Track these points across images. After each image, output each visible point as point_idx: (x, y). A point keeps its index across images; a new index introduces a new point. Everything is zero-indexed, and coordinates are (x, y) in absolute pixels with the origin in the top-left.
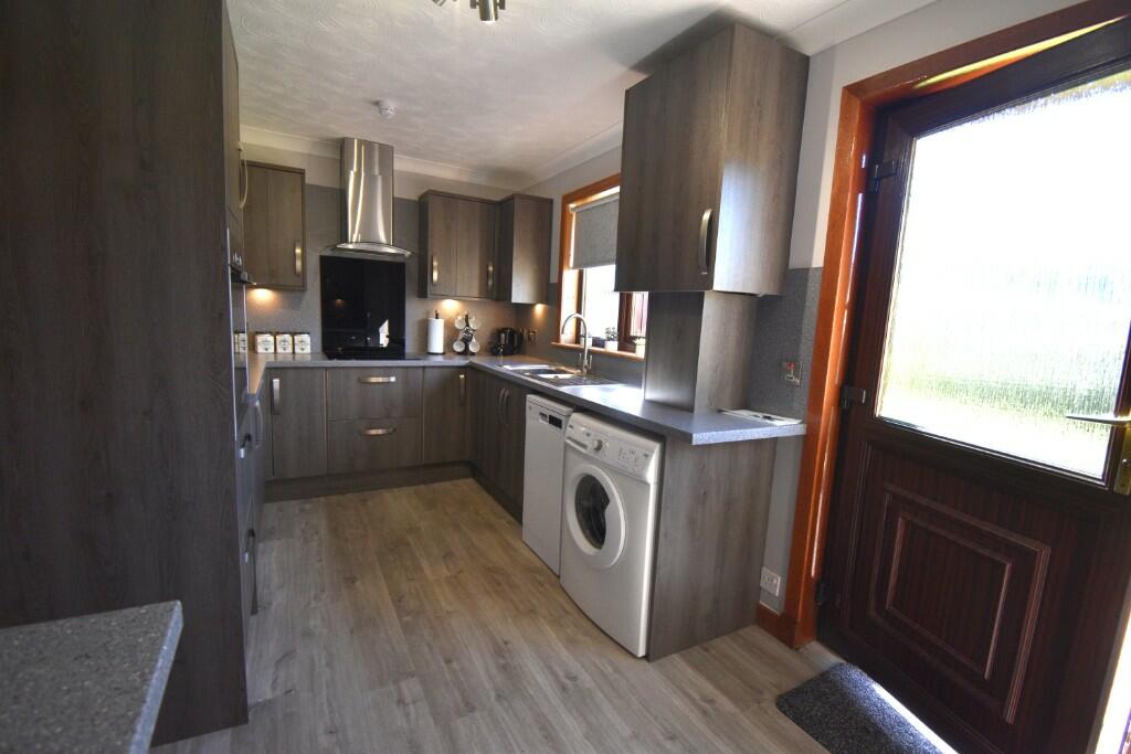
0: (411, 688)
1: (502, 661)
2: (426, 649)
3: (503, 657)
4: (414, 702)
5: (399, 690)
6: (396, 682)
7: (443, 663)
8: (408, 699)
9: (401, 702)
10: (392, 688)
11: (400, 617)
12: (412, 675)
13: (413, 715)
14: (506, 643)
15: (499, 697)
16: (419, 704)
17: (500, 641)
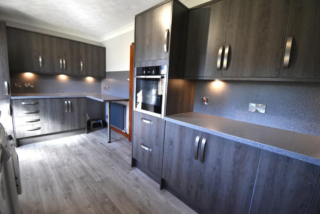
0: (98, 179)
1: (69, 191)
2: (96, 190)
3: (69, 193)
4: (96, 177)
5: (101, 178)
6: (103, 180)
7: (90, 187)
8: (98, 177)
9: (100, 176)
10: (103, 178)
11: (110, 200)
12: (98, 182)
13: (96, 174)
14: (66, 198)
15: (72, 181)
16: (95, 176)
17: (68, 198)
